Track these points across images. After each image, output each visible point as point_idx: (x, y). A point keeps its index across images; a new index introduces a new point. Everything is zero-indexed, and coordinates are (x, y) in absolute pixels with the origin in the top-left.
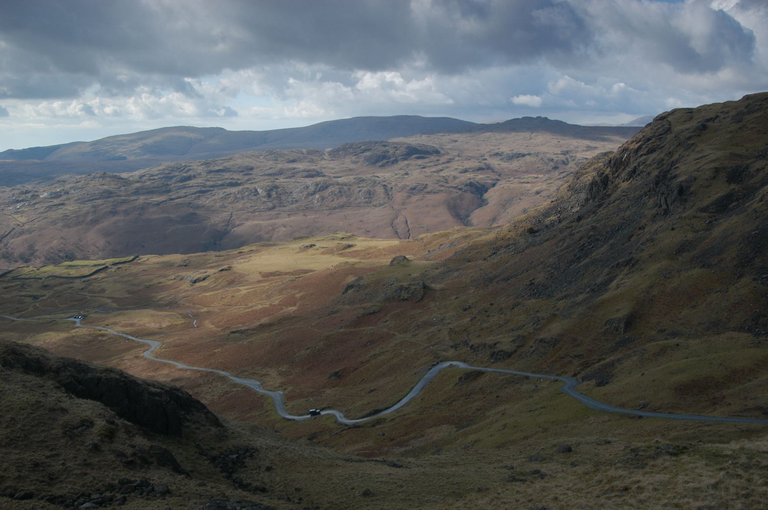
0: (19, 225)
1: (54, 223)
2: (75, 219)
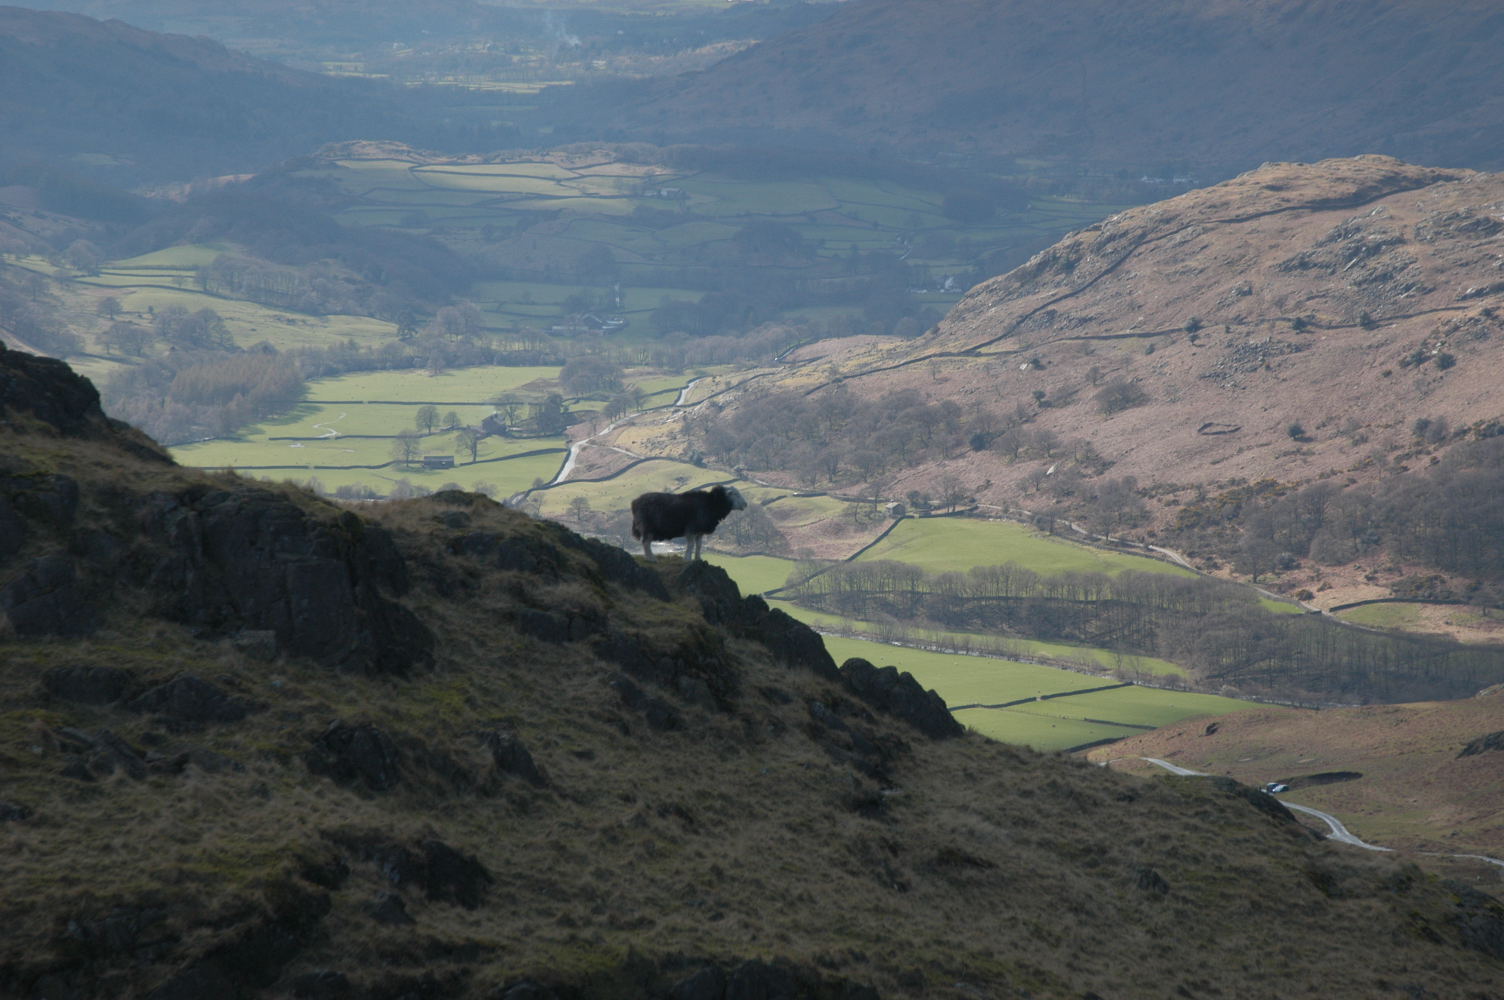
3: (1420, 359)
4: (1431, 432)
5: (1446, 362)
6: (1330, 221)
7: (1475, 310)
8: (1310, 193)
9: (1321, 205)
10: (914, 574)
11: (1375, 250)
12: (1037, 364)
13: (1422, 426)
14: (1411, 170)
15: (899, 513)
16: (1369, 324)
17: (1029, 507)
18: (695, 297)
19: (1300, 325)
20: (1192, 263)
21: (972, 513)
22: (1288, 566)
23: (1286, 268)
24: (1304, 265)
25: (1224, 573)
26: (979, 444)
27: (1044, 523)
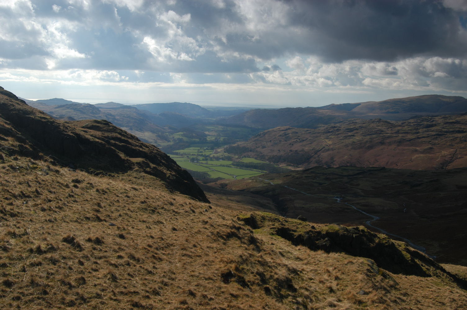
0: (327, 145)
1: (347, 146)
2: (359, 144)
3: (290, 144)
4: (291, 151)
5: (293, 145)
6: (283, 132)
7: (295, 140)
8: (282, 129)
9: (283, 130)
10: (243, 163)
11: (287, 134)
12: (256, 144)
13: (290, 150)
14: (291, 128)
15: (243, 157)
16: (286, 141)
17: (255, 157)
18: (227, 138)
19: (280, 141)
20: (271, 135)
21: (250, 157)
22: (278, 163)
23: (279, 136)
24: (281, 135)
25: (272, 163)
26: (251, 151)
27: (256, 158)
